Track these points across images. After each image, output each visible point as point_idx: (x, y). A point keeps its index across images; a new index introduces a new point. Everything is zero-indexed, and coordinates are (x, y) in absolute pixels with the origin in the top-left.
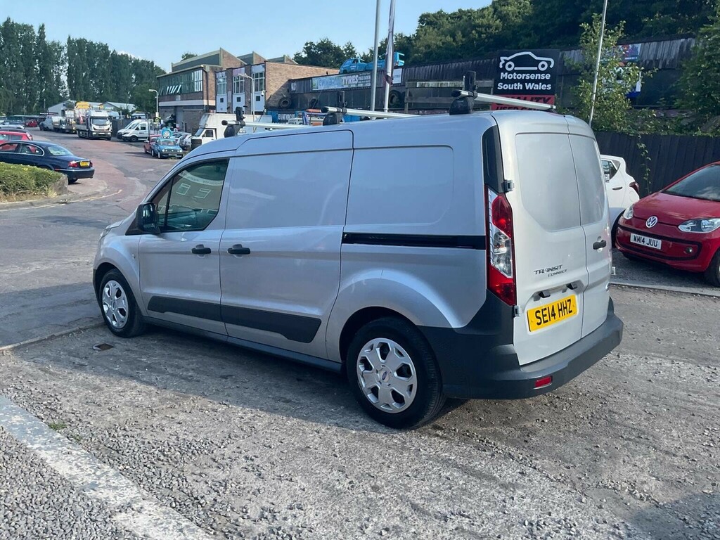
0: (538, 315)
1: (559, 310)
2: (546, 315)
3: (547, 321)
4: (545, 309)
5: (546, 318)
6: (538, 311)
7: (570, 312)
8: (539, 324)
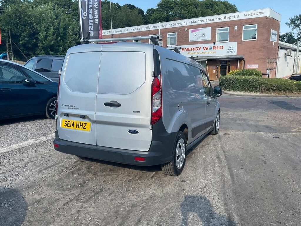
0: (66, 122)
1: (77, 125)
2: (69, 124)
3: (69, 126)
4: (70, 122)
5: (69, 125)
6: (66, 121)
7: (84, 128)
8: (65, 126)
